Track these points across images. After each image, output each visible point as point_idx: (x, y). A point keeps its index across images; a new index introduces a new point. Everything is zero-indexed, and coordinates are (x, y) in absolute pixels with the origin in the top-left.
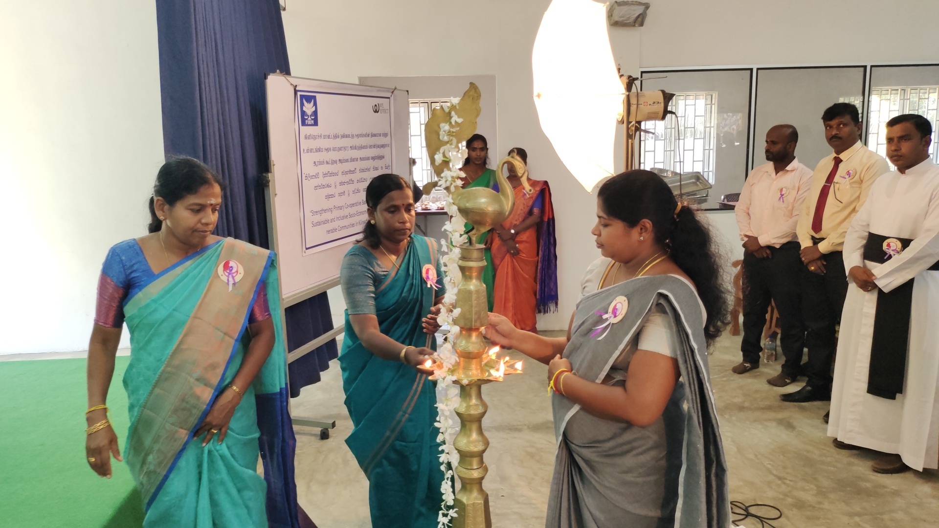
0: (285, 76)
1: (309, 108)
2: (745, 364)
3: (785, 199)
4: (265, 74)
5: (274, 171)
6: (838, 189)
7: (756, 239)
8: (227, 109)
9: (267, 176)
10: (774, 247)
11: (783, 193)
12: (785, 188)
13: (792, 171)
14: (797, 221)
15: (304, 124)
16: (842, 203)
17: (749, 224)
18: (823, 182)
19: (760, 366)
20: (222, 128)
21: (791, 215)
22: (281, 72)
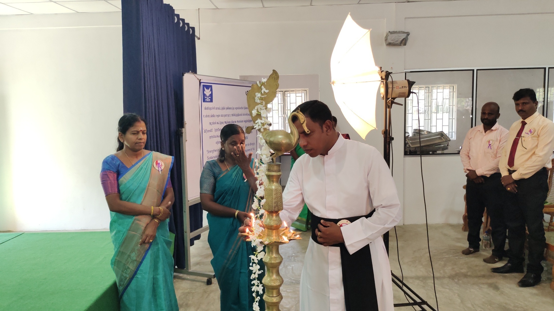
0: (194, 74)
1: (207, 92)
2: (470, 249)
3: (492, 147)
4: (183, 73)
5: (186, 127)
6: (524, 141)
7: (474, 171)
8: (160, 92)
9: (182, 130)
10: (486, 176)
11: (490, 143)
12: (491, 140)
13: (495, 130)
14: (499, 160)
15: (204, 101)
16: (526, 149)
17: (470, 162)
18: (514, 136)
19: (480, 250)
20: (156, 102)
21: (496, 157)
22: (192, 72)
